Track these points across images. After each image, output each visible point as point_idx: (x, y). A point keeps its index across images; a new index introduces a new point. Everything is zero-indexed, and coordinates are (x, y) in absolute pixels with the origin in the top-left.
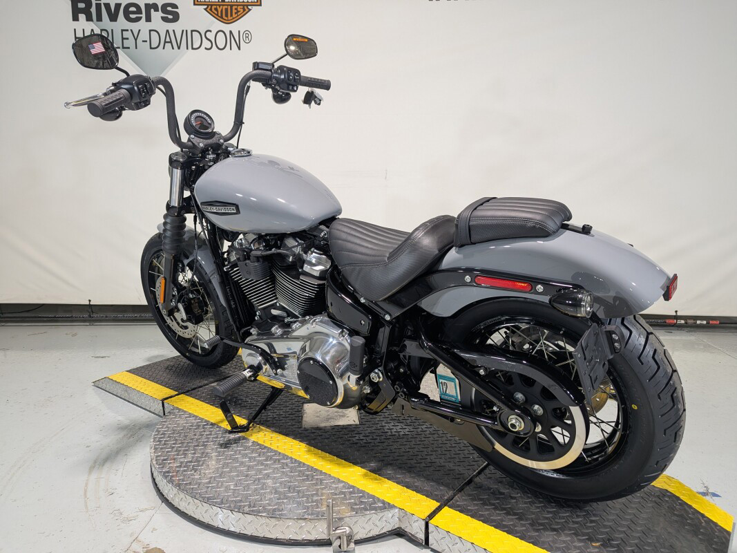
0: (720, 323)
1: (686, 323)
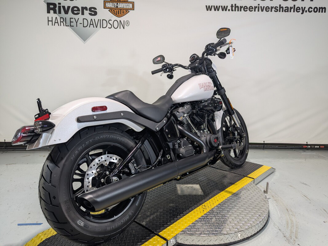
0: (324, 147)
1: (311, 147)
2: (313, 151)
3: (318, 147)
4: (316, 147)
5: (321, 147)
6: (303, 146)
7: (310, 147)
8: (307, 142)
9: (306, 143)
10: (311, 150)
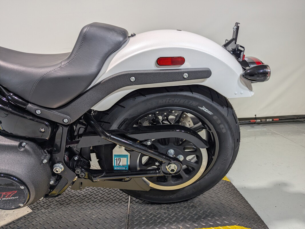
0: (279, 120)
1: (261, 121)
2: (264, 126)
3: (271, 120)
4: (268, 120)
5: (274, 119)
6: (251, 121)
7: (259, 121)
8: (255, 115)
9: (255, 117)
10: (262, 125)
